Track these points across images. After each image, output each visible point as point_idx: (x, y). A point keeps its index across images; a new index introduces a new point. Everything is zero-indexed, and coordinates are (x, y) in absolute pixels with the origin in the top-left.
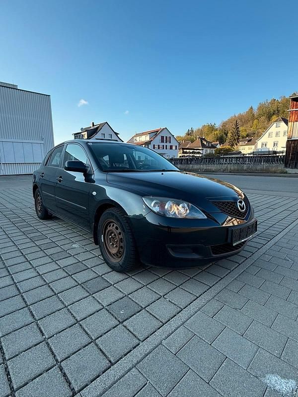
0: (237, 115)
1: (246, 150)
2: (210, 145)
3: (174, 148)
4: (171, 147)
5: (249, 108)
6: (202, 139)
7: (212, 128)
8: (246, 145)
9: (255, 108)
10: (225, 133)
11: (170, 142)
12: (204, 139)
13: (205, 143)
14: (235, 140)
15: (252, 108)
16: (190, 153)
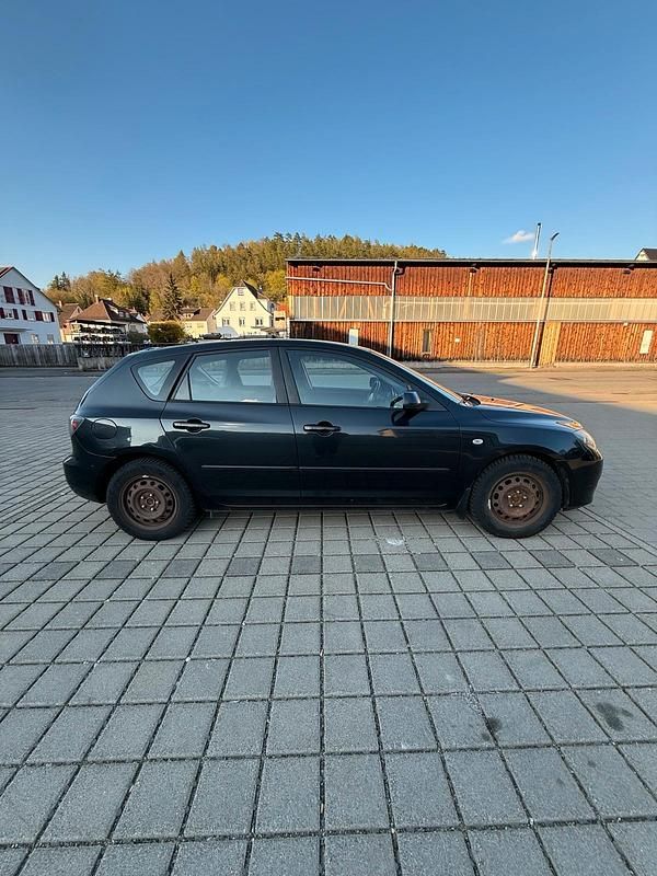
0: (158, 262)
1: (195, 329)
2: (128, 316)
3: (46, 317)
4: (39, 316)
5: (178, 254)
6: (107, 303)
7: (113, 282)
8: (192, 320)
9: (188, 255)
10: (143, 294)
11: (33, 304)
12: (111, 303)
13: (116, 311)
14: (173, 309)
15: (182, 254)
16: (99, 331)
